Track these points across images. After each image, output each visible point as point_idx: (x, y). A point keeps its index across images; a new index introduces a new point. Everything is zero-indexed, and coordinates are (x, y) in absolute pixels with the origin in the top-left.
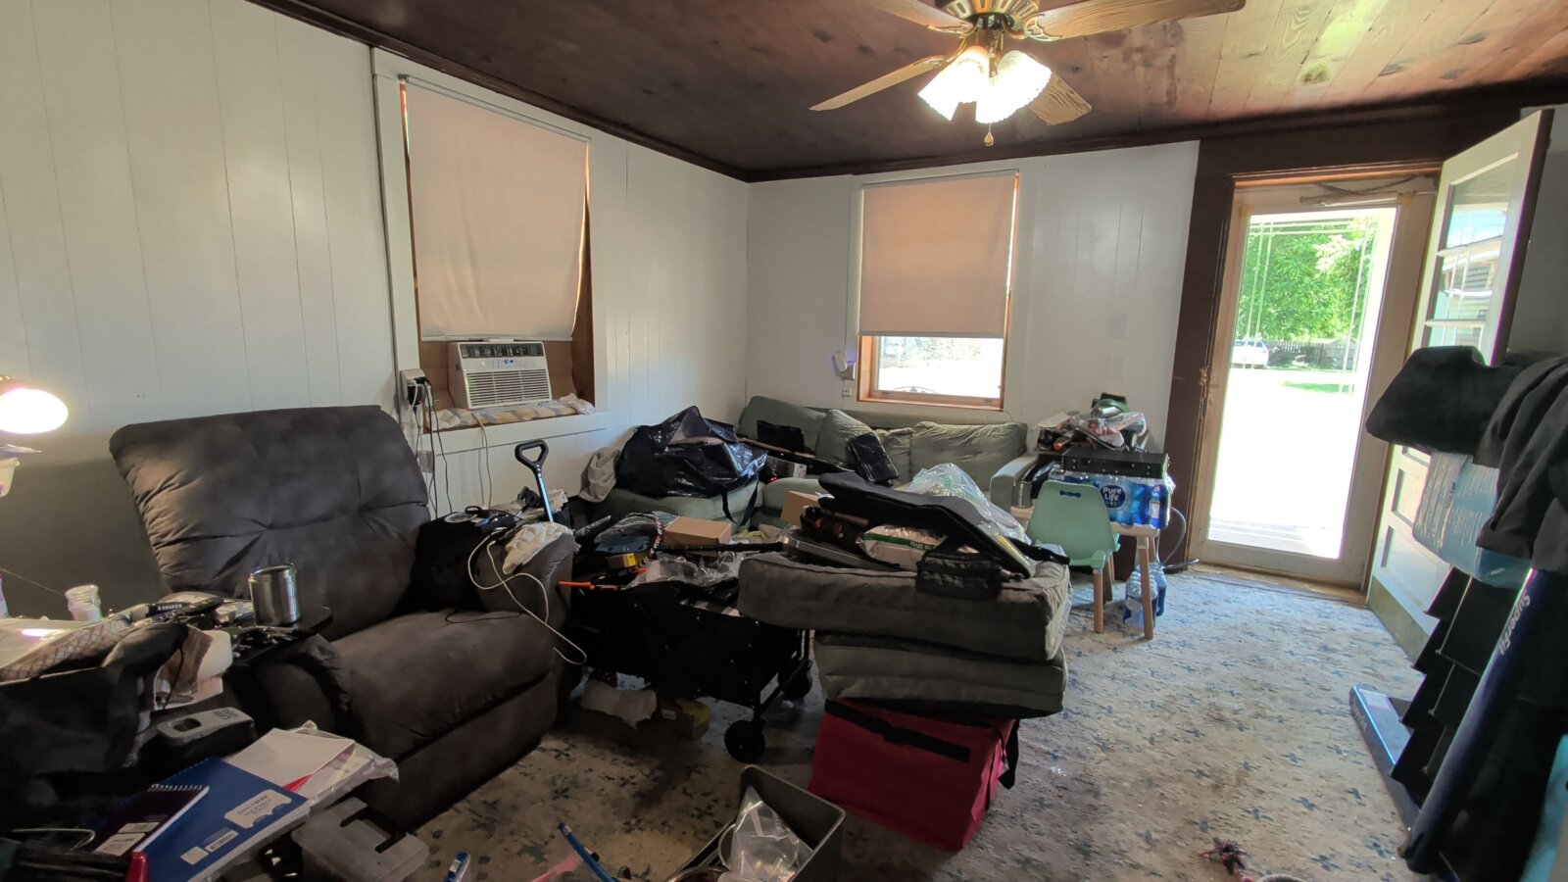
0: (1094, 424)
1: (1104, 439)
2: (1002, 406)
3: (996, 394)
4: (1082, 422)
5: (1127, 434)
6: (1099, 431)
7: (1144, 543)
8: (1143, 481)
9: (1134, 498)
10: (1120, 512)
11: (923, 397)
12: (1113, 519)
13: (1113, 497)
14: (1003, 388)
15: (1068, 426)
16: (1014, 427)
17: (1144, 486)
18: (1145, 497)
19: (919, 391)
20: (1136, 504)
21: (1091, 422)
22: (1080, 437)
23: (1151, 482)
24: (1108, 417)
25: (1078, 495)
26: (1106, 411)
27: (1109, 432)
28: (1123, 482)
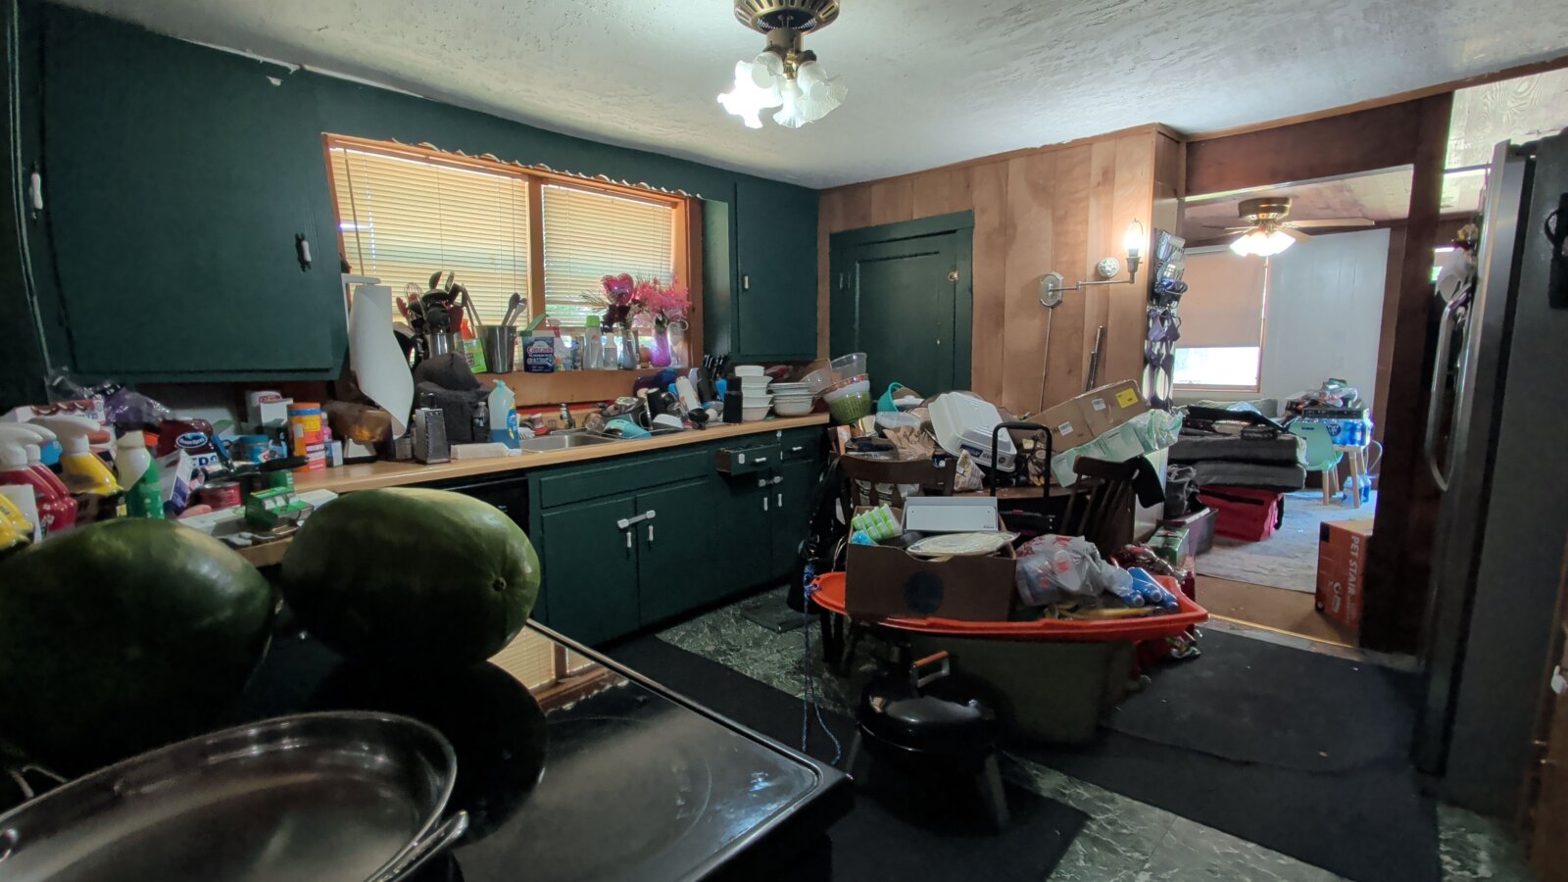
0: (1322, 394)
1: (1330, 402)
2: (1259, 390)
3: (1253, 382)
4: (1315, 394)
5: (1345, 400)
6: (1326, 398)
7: (1353, 455)
8: (1351, 421)
9: (1346, 430)
10: (1338, 438)
11: (1198, 386)
12: (1334, 443)
13: (1334, 430)
14: (1259, 378)
15: (1306, 398)
16: (1269, 400)
17: (1353, 423)
18: (1353, 429)
19: (1195, 383)
20: (1348, 434)
21: (1321, 394)
22: (1314, 403)
23: (1356, 421)
24: (1332, 391)
25: (1312, 429)
26: (1331, 387)
27: (1333, 399)
28: (1341, 422)
